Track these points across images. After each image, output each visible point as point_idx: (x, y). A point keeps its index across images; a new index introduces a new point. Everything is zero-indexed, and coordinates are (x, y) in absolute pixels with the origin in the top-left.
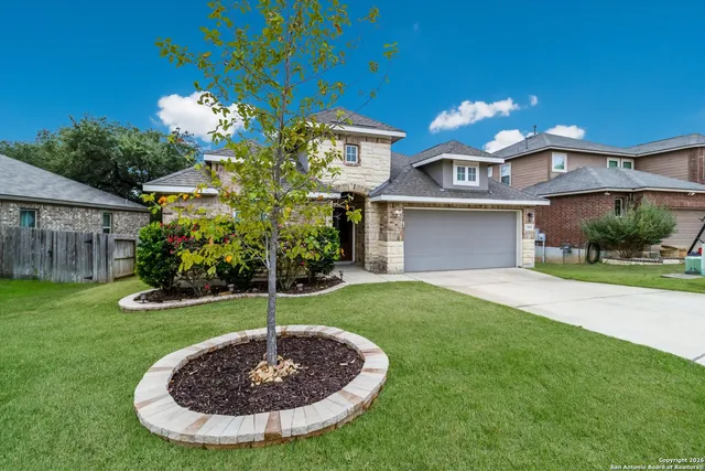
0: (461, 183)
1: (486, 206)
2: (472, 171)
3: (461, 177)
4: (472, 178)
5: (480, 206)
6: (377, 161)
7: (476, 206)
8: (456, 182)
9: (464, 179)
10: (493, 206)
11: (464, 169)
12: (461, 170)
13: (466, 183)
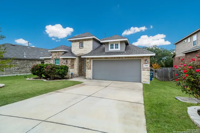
0: (112, 50)
1: (122, 58)
2: (117, 45)
3: (112, 48)
4: (117, 47)
5: (120, 58)
6: (88, 46)
7: (117, 58)
8: (110, 50)
9: (113, 48)
10: (126, 57)
11: (113, 45)
12: (112, 45)
13: (114, 49)
